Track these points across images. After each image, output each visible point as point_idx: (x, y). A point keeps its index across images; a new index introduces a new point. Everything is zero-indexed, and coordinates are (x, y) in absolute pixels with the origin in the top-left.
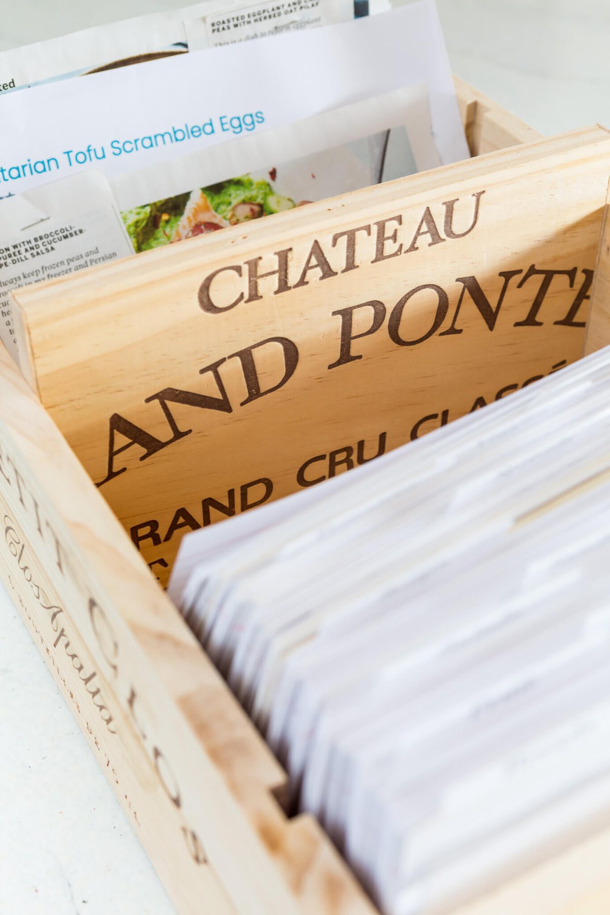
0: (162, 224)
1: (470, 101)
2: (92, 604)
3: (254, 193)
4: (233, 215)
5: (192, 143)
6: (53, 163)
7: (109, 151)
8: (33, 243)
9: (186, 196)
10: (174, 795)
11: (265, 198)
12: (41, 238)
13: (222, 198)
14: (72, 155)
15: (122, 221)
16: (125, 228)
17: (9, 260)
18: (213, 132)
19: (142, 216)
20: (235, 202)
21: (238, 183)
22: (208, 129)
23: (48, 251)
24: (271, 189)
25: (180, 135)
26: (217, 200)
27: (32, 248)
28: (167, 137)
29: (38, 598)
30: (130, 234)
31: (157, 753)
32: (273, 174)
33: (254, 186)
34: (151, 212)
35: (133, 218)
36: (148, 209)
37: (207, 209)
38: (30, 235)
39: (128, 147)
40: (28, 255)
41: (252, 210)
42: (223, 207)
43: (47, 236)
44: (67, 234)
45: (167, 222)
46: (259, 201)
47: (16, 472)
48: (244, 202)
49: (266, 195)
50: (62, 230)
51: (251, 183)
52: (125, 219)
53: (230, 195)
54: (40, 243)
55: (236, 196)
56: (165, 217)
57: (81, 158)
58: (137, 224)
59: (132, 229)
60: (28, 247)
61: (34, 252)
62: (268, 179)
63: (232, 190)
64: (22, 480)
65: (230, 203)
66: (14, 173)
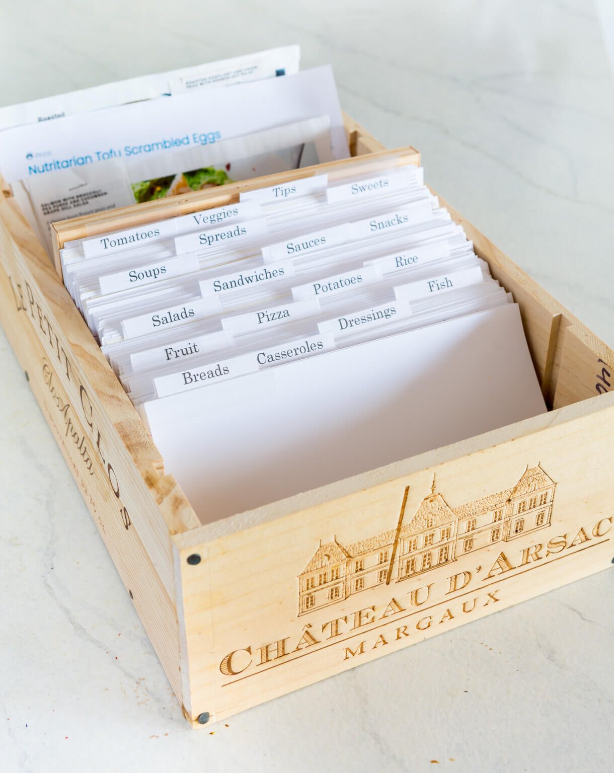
0: (156, 193)
1: (352, 131)
2: (82, 388)
3: (215, 177)
5: (176, 149)
6: (88, 159)
7: (123, 152)
8: (76, 199)
9: (172, 178)
10: (116, 491)
11: (222, 181)
12: (81, 196)
13: (196, 179)
14: (101, 155)
15: (131, 189)
16: (133, 193)
17: (60, 208)
18: (188, 143)
19: (144, 187)
20: (203, 182)
21: (205, 171)
22: (185, 141)
23: (84, 204)
24: (226, 176)
25: (168, 144)
26: (192, 180)
27: (74, 202)
28: (160, 146)
29: (58, 406)
30: (136, 197)
31: (110, 467)
32: (228, 167)
33: (216, 174)
34: (150, 185)
35: (138, 188)
36: (148, 184)
37: (185, 185)
38: (74, 194)
39: (135, 151)
40: (72, 205)
42: (195, 185)
43: (84, 195)
44: (96, 195)
45: (160, 192)
46: (218, 182)
47: (48, 324)
48: (208, 183)
49: (223, 179)
50: (94, 192)
51: (213, 172)
52: (133, 188)
53: (200, 178)
54: (80, 199)
55: (203, 179)
56: (158, 189)
57: (106, 156)
58: (140, 192)
59: (137, 195)
60: (72, 200)
61: (76, 204)
62: (225, 169)
63: (202, 176)
64: (51, 328)
65: (199, 183)
66: (65, 164)
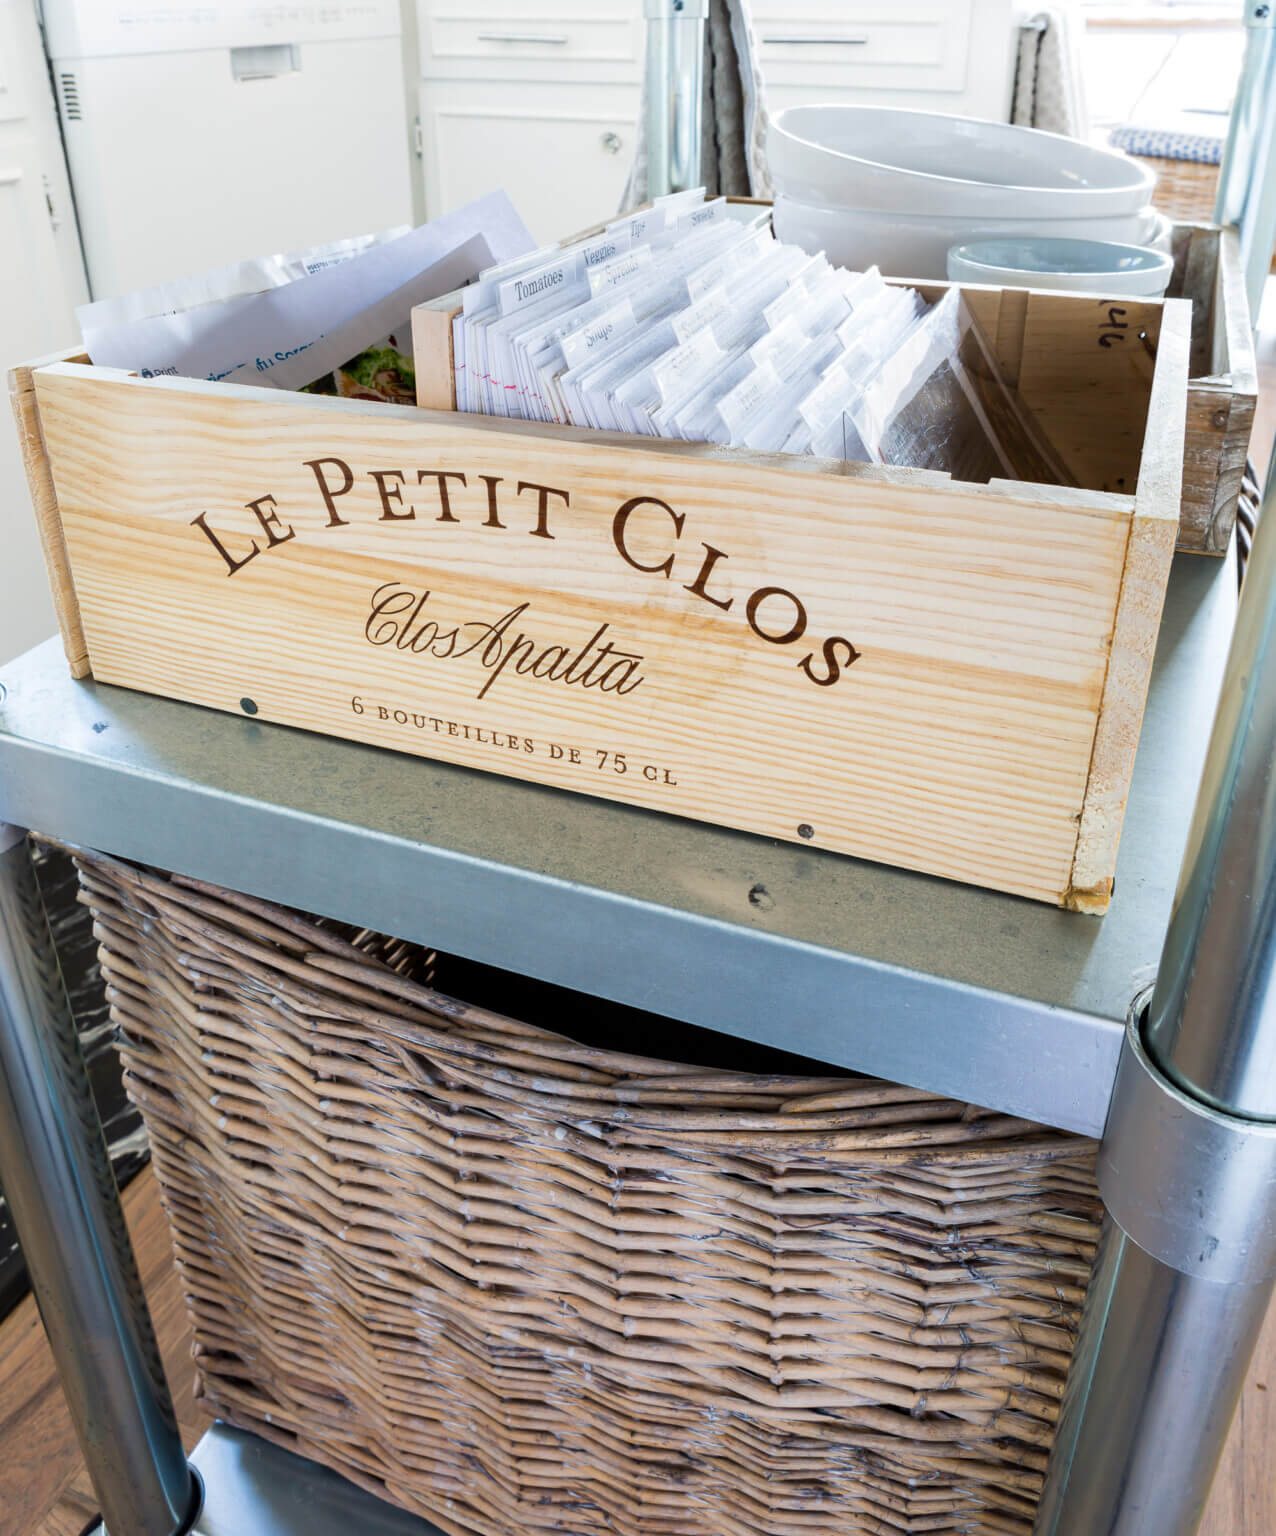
3: (384, 361)
4: (377, 384)
9: (331, 377)
11: (395, 363)
13: (361, 372)
20: (372, 373)
21: (367, 356)
24: (396, 354)
26: (356, 374)
32: (392, 340)
33: (382, 355)
37: (353, 384)
41: (390, 376)
42: (365, 380)
46: (391, 366)
48: (379, 371)
49: (394, 360)
51: (378, 353)
53: (366, 368)
55: (371, 367)
62: (390, 346)
63: (365, 363)
65: (369, 375)
